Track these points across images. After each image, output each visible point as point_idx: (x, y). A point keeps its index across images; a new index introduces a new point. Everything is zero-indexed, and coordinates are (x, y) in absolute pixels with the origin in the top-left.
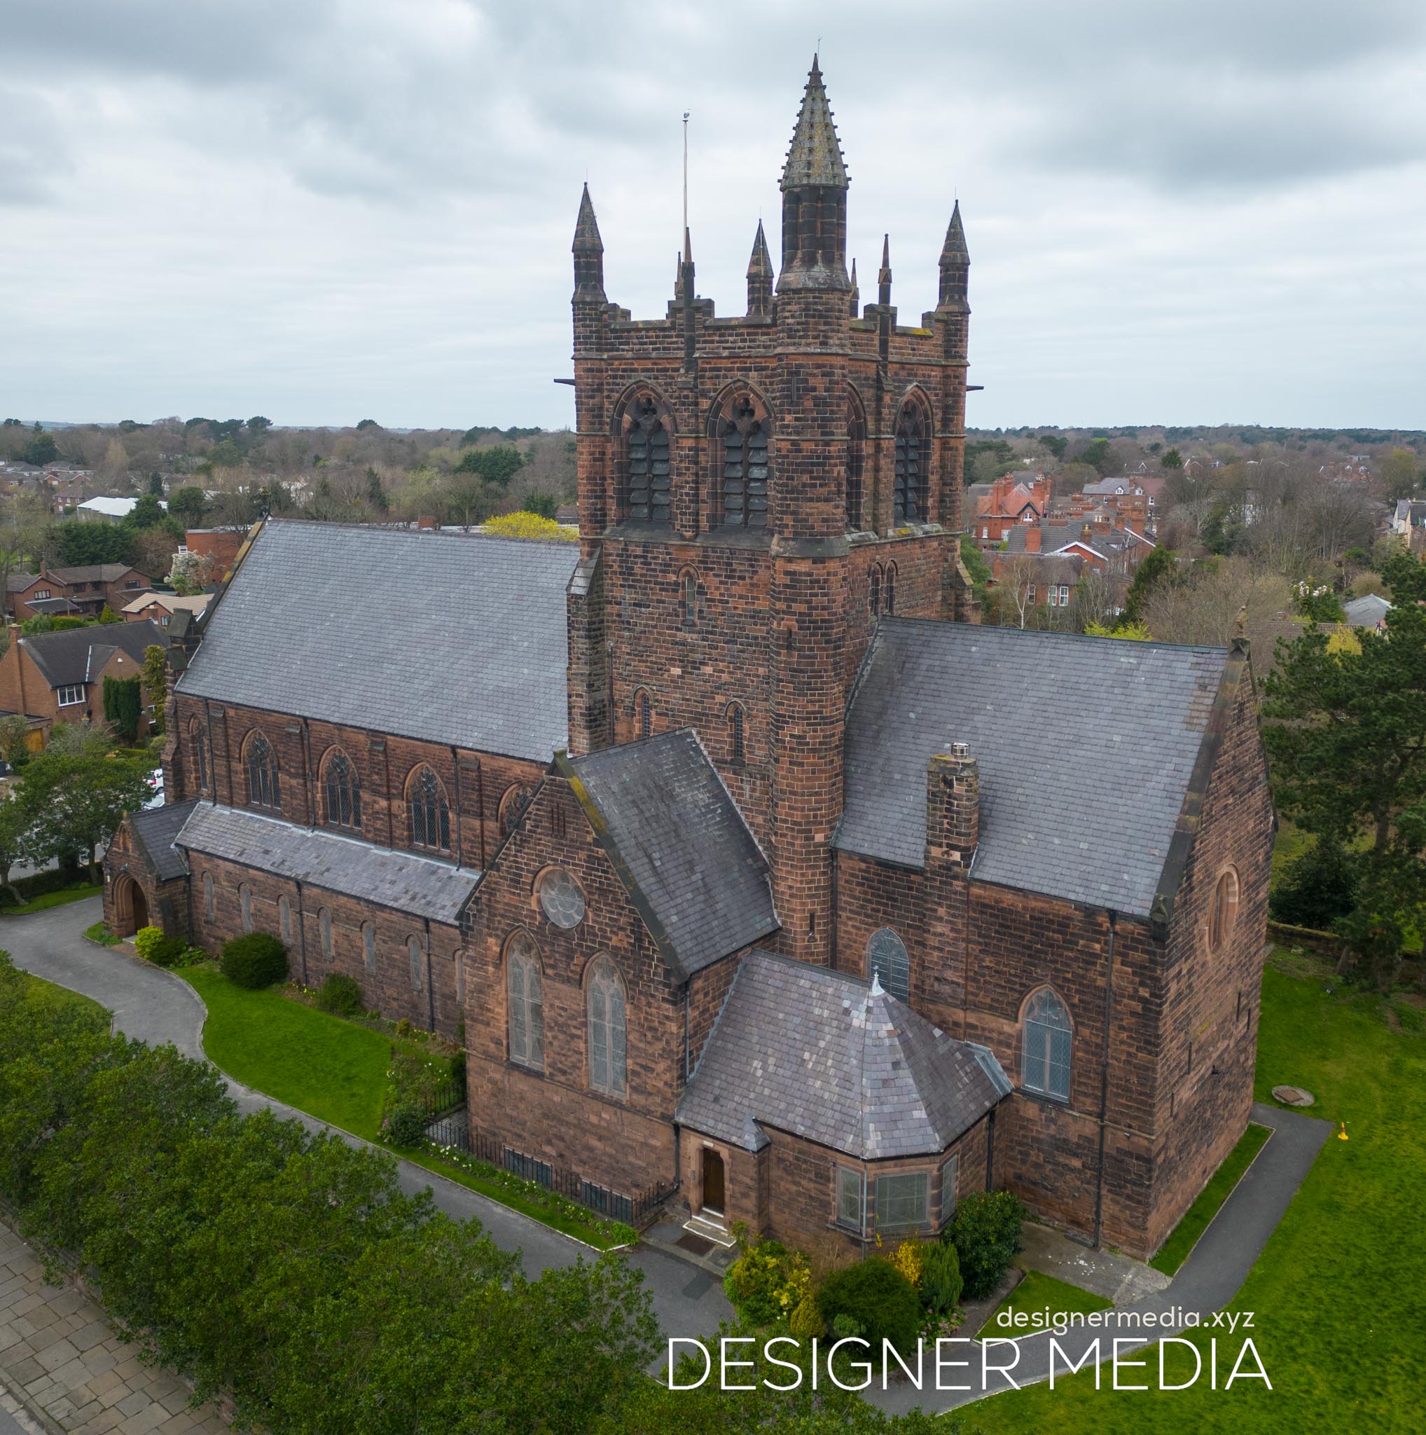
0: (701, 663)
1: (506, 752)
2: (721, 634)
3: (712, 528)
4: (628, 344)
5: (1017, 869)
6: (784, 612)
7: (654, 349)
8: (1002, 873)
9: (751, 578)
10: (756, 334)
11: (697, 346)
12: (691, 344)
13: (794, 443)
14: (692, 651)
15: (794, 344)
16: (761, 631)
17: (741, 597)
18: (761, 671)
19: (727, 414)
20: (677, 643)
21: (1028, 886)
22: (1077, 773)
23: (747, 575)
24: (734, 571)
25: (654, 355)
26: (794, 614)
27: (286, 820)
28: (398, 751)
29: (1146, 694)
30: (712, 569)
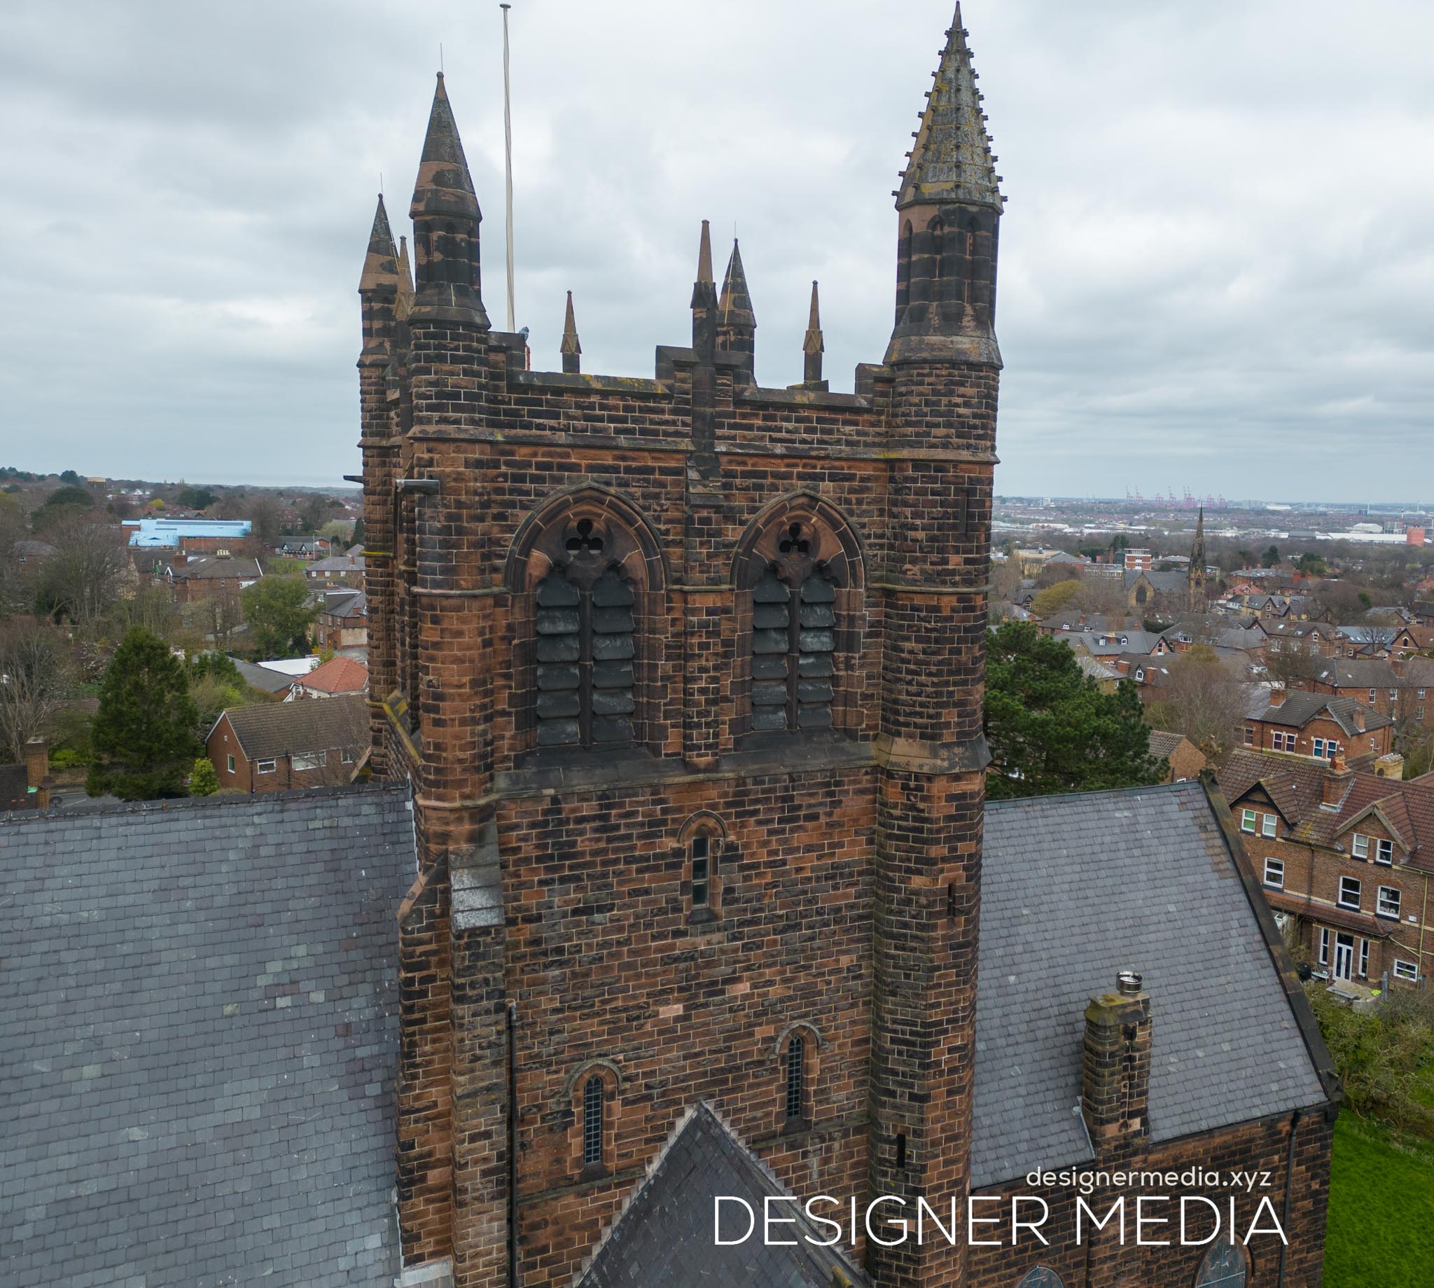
0: (726, 982)
2: (770, 920)
3: (737, 742)
4: (557, 416)
7: (618, 431)
10: (835, 421)
11: (719, 432)
12: (705, 429)
13: (962, 597)
14: (708, 965)
17: (809, 849)
18: (845, 961)
20: (676, 960)
23: (821, 810)
24: (799, 807)
25: (622, 440)
26: (961, 858)
30: (755, 813)
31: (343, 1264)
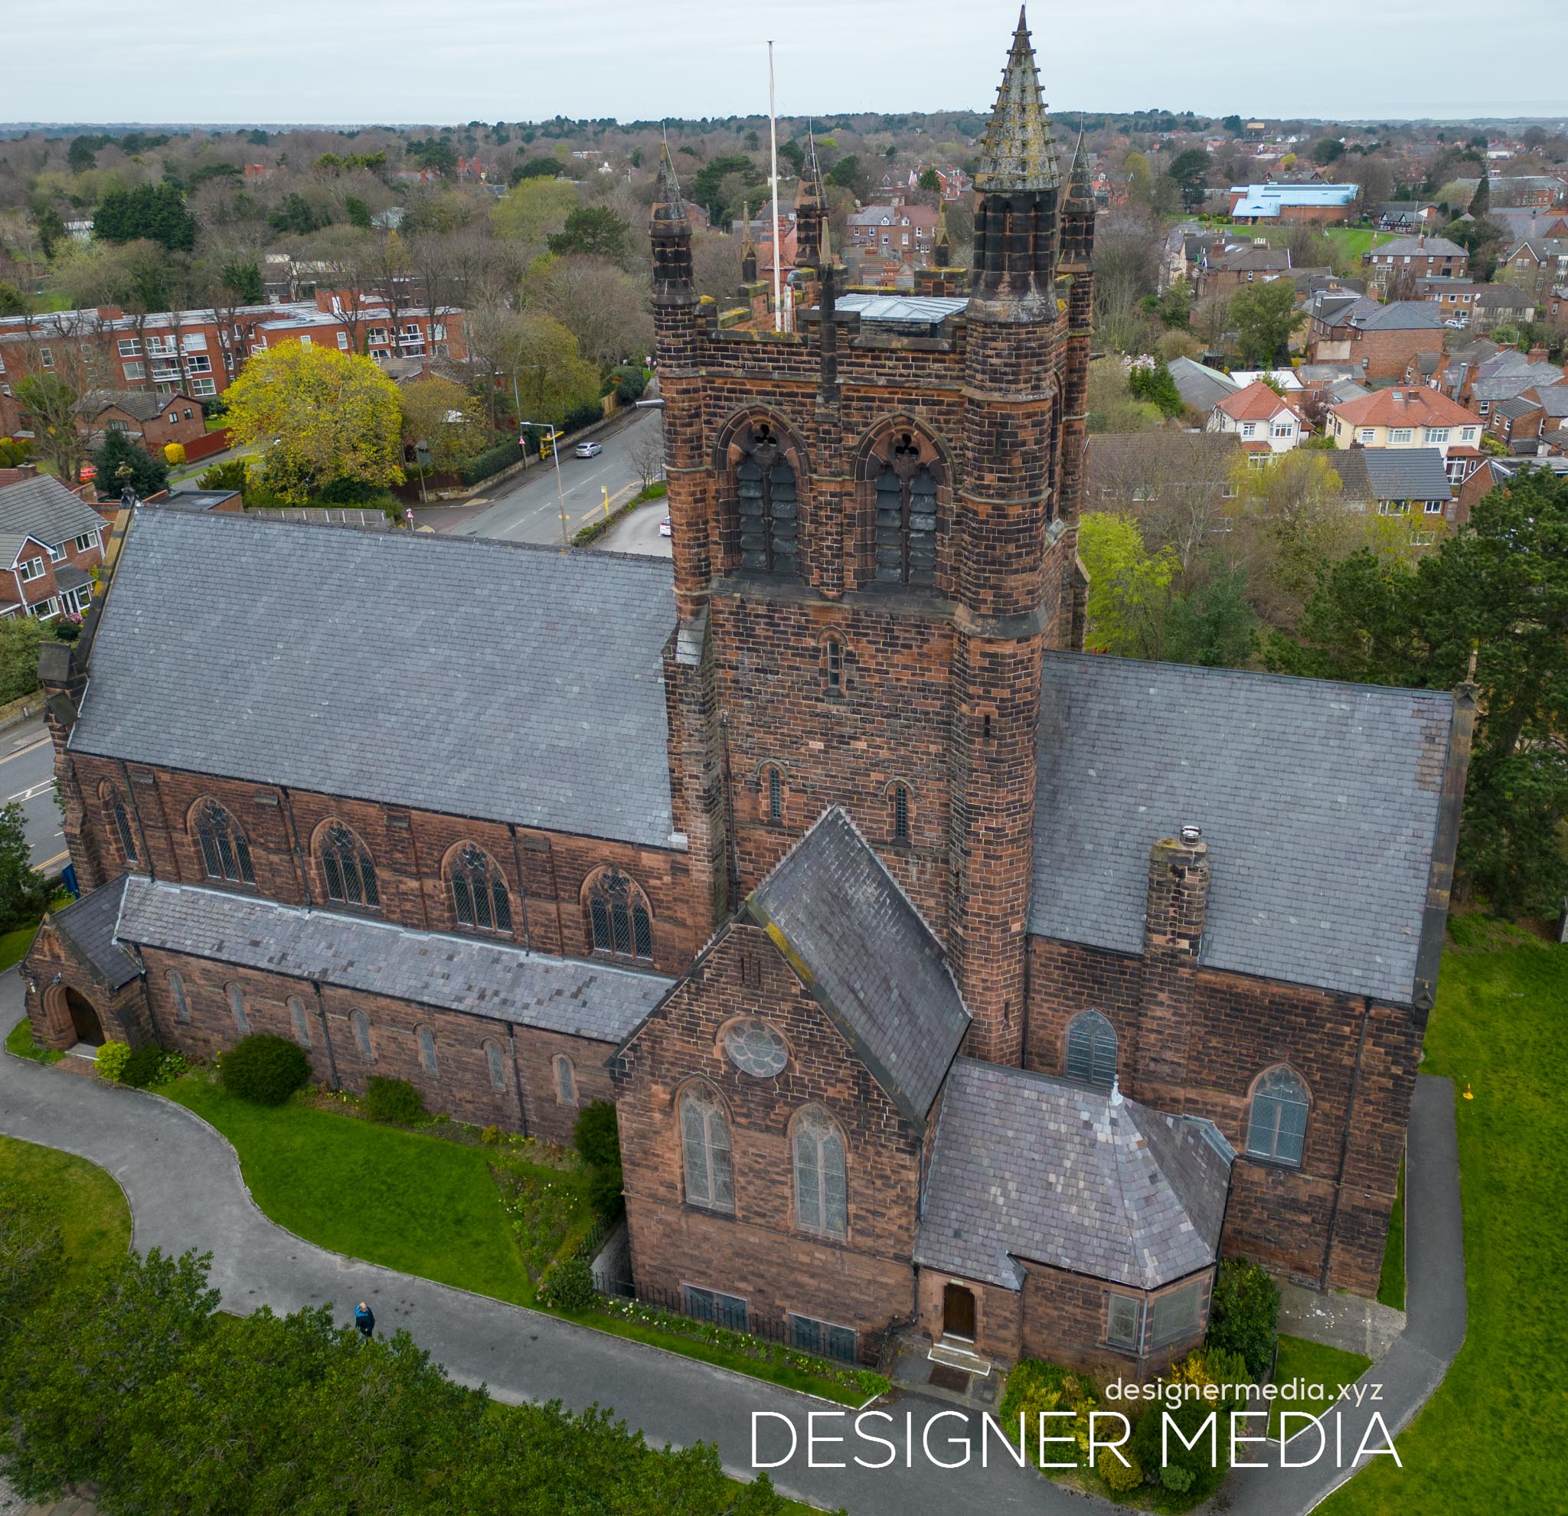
0: (850, 738)
1: (587, 832)
2: (879, 707)
3: (861, 586)
4: (737, 358)
5: (1253, 953)
6: (979, 697)
7: (774, 368)
8: (1235, 958)
9: (920, 647)
10: (926, 360)
11: (840, 368)
12: (830, 368)
13: (995, 507)
14: (838, 724)
15: (1000, 389)
16: (933, 706)
17: (905, 667)
18: (933, 748)
19: (880, 453)
20: (818, 715)
21: (1270, 974)
22: (1302, 840)
23: (914, 643)
24: (898, 638)
25: (776, 375)
26: (994, 699)
27: (267, 898)
28: (427, 827)
29: (1367, 747)
30: (866, 635)
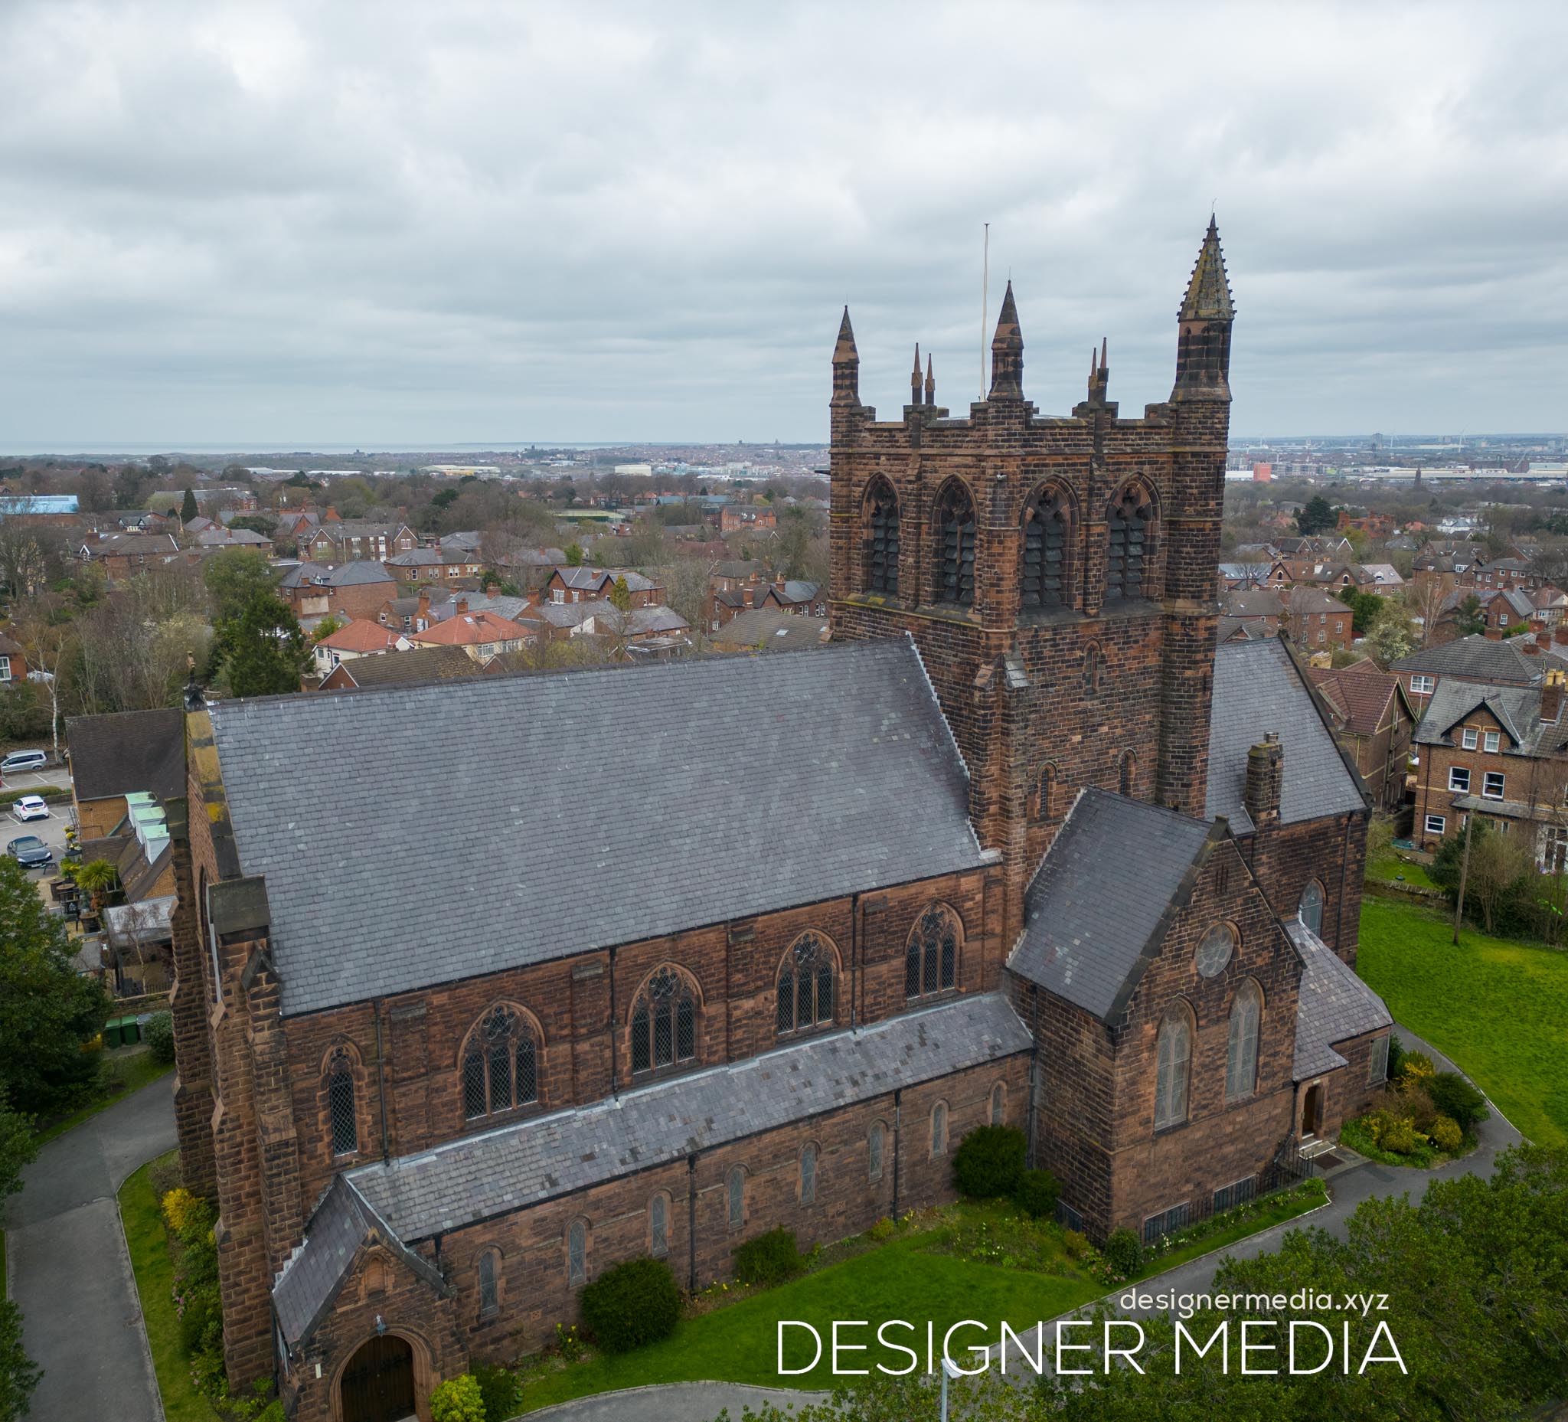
0: (1098, 725)
2: (1118, 694)
7: (1065, 445)
9: (1144, 640)
11: (1105, 443)
14: (1093, 716)
16: (1149, 684)
17: (1134, 658)
18: (1147, 717)
19: (1118, 503)
20: (1079, 712)
24: (1130, 636)
28: (770, 931)
30: (1113, 639)
31: (957, 848)
